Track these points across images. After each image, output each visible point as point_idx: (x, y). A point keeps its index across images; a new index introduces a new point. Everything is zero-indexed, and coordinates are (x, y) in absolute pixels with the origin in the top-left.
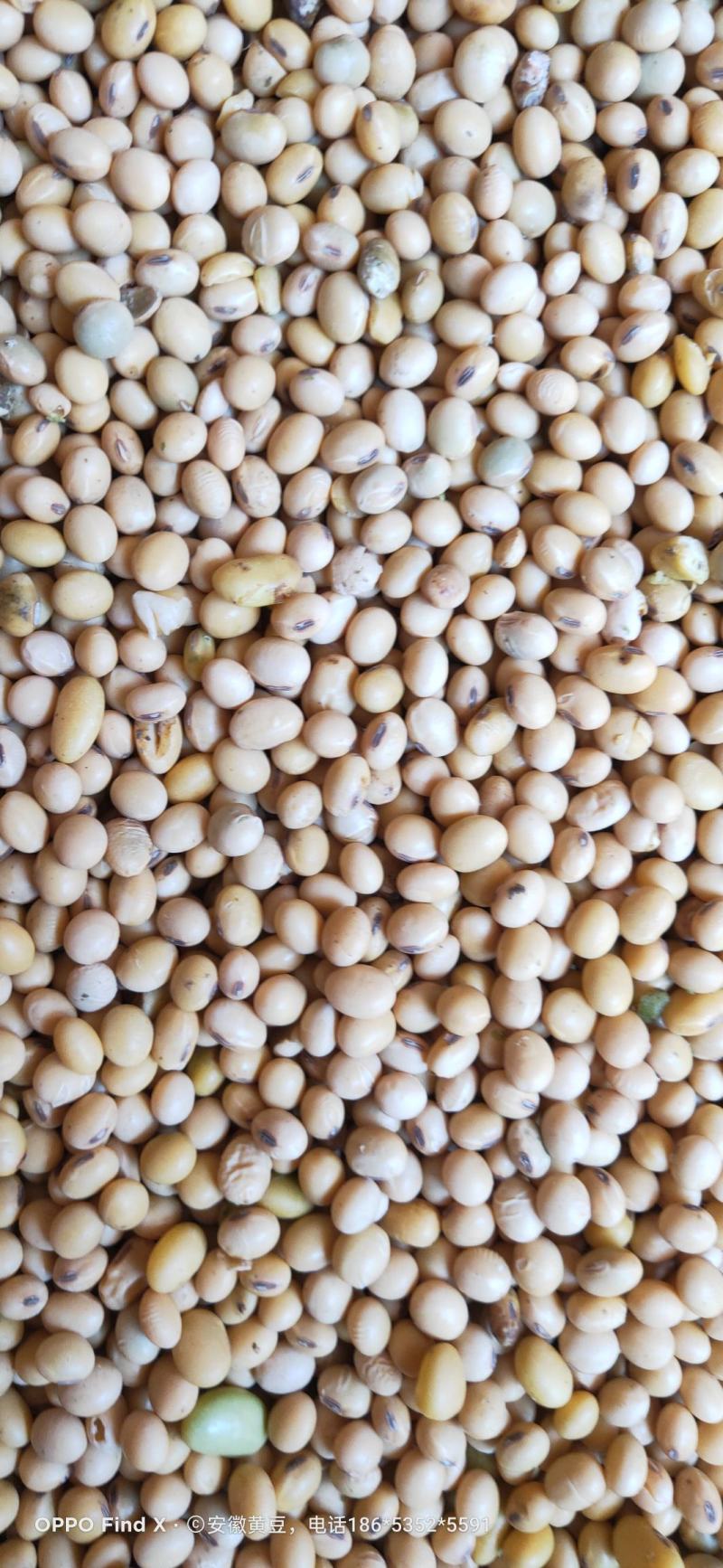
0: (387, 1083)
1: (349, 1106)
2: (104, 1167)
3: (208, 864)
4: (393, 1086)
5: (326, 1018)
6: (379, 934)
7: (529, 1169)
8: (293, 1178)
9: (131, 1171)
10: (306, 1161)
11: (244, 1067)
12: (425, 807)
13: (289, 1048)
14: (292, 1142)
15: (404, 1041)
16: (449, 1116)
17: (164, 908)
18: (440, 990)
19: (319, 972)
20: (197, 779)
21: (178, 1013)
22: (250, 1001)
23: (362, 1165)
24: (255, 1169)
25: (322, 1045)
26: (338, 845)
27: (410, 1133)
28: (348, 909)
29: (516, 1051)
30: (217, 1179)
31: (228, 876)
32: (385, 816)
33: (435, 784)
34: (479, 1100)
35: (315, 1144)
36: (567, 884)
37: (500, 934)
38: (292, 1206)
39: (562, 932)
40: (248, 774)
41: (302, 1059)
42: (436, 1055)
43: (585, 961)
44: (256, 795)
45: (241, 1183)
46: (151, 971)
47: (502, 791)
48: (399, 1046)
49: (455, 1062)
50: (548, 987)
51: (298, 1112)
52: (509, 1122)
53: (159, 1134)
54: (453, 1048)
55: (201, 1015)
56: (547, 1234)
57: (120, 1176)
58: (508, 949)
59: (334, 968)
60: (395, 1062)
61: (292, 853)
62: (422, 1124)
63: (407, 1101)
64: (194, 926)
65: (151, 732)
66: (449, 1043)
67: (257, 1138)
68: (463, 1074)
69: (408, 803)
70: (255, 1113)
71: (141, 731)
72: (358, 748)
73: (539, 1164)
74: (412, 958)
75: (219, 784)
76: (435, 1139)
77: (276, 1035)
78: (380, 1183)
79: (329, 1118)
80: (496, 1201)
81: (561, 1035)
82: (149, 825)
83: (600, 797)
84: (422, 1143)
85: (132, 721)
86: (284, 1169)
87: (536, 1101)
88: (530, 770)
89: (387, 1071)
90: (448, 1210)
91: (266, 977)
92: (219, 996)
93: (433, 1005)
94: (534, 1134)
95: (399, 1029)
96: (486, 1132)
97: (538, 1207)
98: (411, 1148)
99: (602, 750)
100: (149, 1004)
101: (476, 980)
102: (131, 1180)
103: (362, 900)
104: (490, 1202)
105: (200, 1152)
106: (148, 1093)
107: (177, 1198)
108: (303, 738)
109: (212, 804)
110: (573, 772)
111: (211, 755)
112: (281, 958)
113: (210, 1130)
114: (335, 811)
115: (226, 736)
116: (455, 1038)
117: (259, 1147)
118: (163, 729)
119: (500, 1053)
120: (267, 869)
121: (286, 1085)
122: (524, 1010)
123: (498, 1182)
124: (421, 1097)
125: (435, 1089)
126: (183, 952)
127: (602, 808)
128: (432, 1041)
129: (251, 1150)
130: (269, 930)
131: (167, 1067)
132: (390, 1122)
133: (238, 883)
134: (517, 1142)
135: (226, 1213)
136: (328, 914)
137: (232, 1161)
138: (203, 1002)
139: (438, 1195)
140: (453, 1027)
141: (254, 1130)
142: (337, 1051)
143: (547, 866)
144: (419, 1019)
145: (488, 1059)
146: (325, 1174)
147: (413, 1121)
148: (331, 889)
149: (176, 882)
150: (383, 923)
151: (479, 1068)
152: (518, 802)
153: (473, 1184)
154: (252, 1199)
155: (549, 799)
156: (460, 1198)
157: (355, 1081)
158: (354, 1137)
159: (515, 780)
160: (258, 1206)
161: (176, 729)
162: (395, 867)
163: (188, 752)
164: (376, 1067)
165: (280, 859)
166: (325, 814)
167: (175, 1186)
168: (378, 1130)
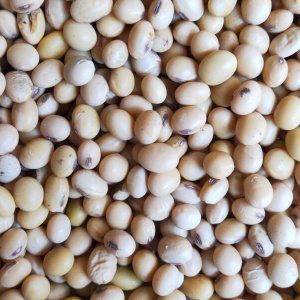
0: (178, 209)
1: (158, 224)
2: (23, 268)
3: (66, 94)
4: (182, 211)
5: (141, 175)
6: (167, 126)
7: (263, 252)
8: (130, 267)
9: (39, 270)
10: (136, 256)
11: (97, 208)
12: (188, 51)
13: (121, 195)
14: (127, 247)
15: (186, 186)
16: (214, 226)
17: (43, 122)
18: (204, 155)
19: (134, 150)
20: (55, 45)
21: (56, 179)
22: (96, 170)
23: (167, 257)
24: (107, 264)
25: (139, 191)
26: (139, 78)
27: (193, 237)
28: (148, 112)
29: (251, 185)
30: (87, 271)
31: (78, 100)
32: (165, 58)
33: (192, 37)
34: (231, 216)
35: (140, 248)
36: (272, 88)
37: (237, 120)
38: (130, 283)
39: (271, 117)
40: (85, 39)
41: (129, 201)
42: (205, 191)
43: (286, 132)
44: (90, 51)
45: (100, 272)
46: (38, 157)
47: (232, 38)
48: (183, 189)
49: (216, 194)
50: (266, 149)
51: (129, 230)
52: (249, 227)
53: (53, 248)
54: (214, 187)
55: (70, 178)
56: (274, 288)
57: (33, 273)
58: (242, 127)
59: (143, 146)
60: (182, 198)
61: (113, 83)
62: (199, 232)
63: (190, 219)
64: (61, 129)
65: (26, 19)
66: (211, 184)
67: (107, 246)
68: (220, 201)
69: (178, 50)
70: (105, 232)
71: (21, 19)
72: (146, 17)
73: (268, 249)
74: (187, 138)
75: (69, 48)
76: (207, 240)
77: (113, 188)
78: (179, 267)
79: (147, 232)
80: (244, 272)
81: (276, 175)
82: (30, 73)
83: (288, 36)
84: (201, 242)
85: (15, 14)
86: (124, 263)
87: (264, 213)
88: (247, 25)
89: (177, 203)
90: (218, 279)
91: (104, 156)
92: (79, 168)
93: (201, 164)
94: (264, 232)
95: (183, 179)
96: (236, 233)
97: (268, 273)
98: (195, 246)
99: (287, 9)
100: (40, 176)
101: (224, 148)
102: (40, 275)
103: (156, 107)
104: (241, 273)
105: (76, 257)
106: (44, 226)
107: (66, 283)
108: (113, 14)
109: (65, 59)
110: (272, 23)
111: (62, 31)
112: (112, 145)
113: (81, 245)
114: (136, 55)
115: (70, 18)
116: (215, 181)
117: (109, 252)
118: (33, 17)
119: (241, 188)
120: (100, 93)
121: (121, 215)
122: (253, 163)
123: (244, 261)
124: (198, 216)
125: (205, 211)
126: (57, 145)
127: (290, 42)
128: (201, 185)
129: (104, 253)
130: (104, 130)
131: (53, 211)
132: (182, 232)
133: (85, 103)
134: (254, 238)
135: (94, 290)
136: (137, 117)
137: (94, 260)
138: (69, 171)
139: (211, 271)
140: (214, 175)
141: (105, 242)
142: (149, 194)
143: (260, 79)
144: (194, 172)
145: (234, 192)
146: (147, 263)
147: (194, 230)
148: (137, 102)
149: (49, 106)
150: (168, 119)
151: (229, 197)
152: (241, 42)
153: (231, 263)
154: (107, 281)
155: (259, 40)
156: (225, 272)
157: (160, 210)
158: (162, 241)
159: (238, 32)
160: (111, 284)
161: (40, 15)
162: (173, 86)
163: (50, 30)
164: (171, 202)
165: (107, 88)
166: (131, 59)
167: (64, 277)
168: (176, 237)
